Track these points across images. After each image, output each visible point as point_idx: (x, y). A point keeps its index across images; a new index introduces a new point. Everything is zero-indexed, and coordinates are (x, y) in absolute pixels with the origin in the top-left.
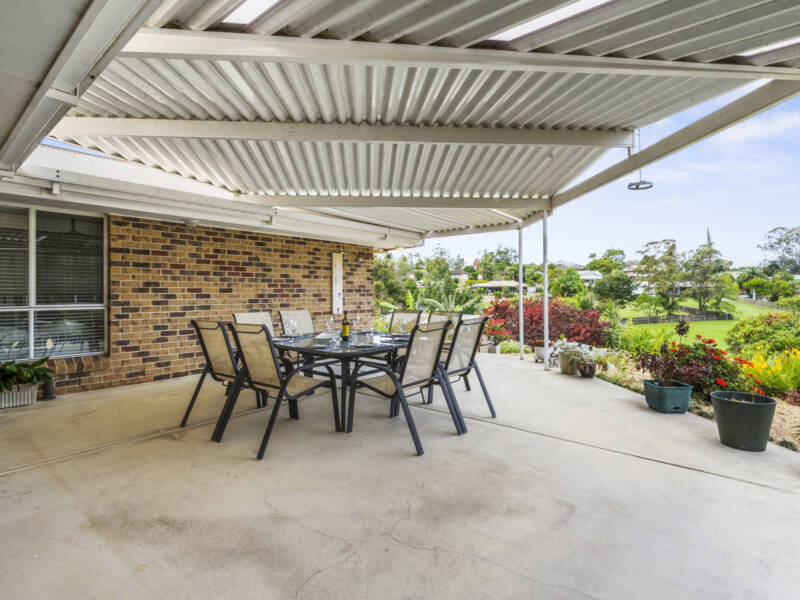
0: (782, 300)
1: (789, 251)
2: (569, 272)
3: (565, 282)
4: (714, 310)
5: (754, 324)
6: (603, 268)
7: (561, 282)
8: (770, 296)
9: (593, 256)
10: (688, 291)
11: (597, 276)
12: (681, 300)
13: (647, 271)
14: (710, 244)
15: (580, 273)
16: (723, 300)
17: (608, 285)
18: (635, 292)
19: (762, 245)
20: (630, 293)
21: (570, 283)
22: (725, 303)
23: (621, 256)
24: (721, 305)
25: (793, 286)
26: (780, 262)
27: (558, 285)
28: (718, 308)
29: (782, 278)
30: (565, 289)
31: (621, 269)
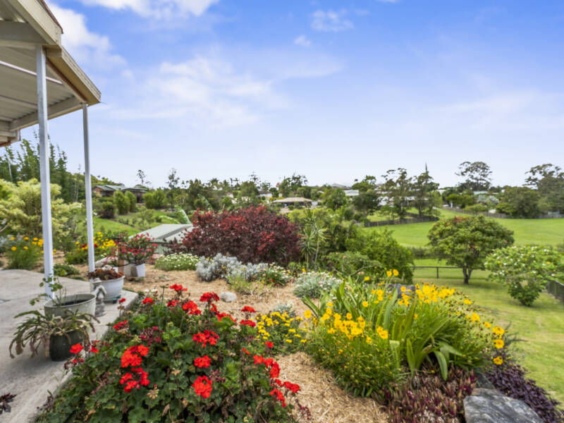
0: (467, 207)
1: (471, 177)
2: (339, 191)
3: (335, 198)
4: (428, 215)
5: (446, 225)
6: (361, 188)
7: (333, 197)
8: (460, 205)
9: (356, 180)
10: (412, 203)
11: (356, 193)
12: (408, 209)
13: (387, 190)
14: (427, 172)
15: (347, 191)
16: (433, 208)
17: (363, 200)
18: (380, 204)
19: (457, 173)
20: (377, 204)
21: (338, 198)
22: (435, 210)
23: (373, 180)
24: (432, 211)
25: (473, 198)
26: (466, 184)
27: (331, 200)
28: (430, 214)
29: (467, 194)
30: (335, 203)
31: (373, 189)
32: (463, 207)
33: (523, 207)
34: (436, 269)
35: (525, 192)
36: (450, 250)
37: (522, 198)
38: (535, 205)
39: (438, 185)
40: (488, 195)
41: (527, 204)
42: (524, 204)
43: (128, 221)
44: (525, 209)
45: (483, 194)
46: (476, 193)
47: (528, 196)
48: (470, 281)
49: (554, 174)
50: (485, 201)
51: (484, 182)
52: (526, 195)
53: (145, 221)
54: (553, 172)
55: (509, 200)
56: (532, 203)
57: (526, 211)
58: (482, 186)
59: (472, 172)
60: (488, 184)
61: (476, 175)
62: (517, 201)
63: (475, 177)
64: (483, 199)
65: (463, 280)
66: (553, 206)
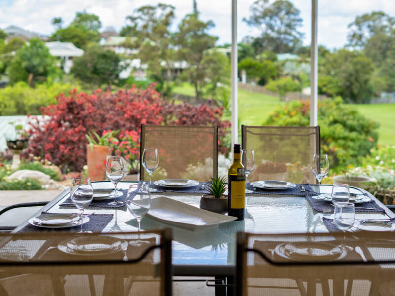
0: (271, 84)
1: (271, 27)
2: (34, 44)
3: (29, 59)
4: (210, 97)
5: (289, 114)
6: (76, 40)
7: (23, 57)
8: (258, 79)
9: (57, 21)
10: (185, 74)
11: (69, 50)
12: (177, 85)
13: (137, 46)
14: (196, 14)
15: (49, 45)
16: (219, 85)
17: (89, 65)
18: (124, 75)
19: (248, 18)
20: (117, 76)
21: (36, 61)
22: (221, 88)
23: (95, 23)
24: (217, 91)
25: (278, 68)
26: (263, 40)
27: (19, 63)
28: (214, 94)
29: (268, 59)
30: (28, 70)
31: (98, 41)
32: (262, 83)
33: (351, 84)
35: (355, 60)
37: (350, 68)
38: (366, 82)
39: (217, 39)
40: (300, 62)
41: (357, 80)
42: (353, 79)
44: (353, 87)
45: (292, 61)
46: (282, 57)
47: (359, 67)
49: (387, 29)
50: (296, 73)
51: (291, 38)
52: (355, 64)
54: (386, 26)
55: (333, 73)
56: (363, 77)
57: (355, 91)
58: (286, 46)
59: (271, 18)
60: (296, 41)
61: (277, 24)
62: (344, 75)
63: (276, 28)
64: (292, 69)
66: (389, 82)
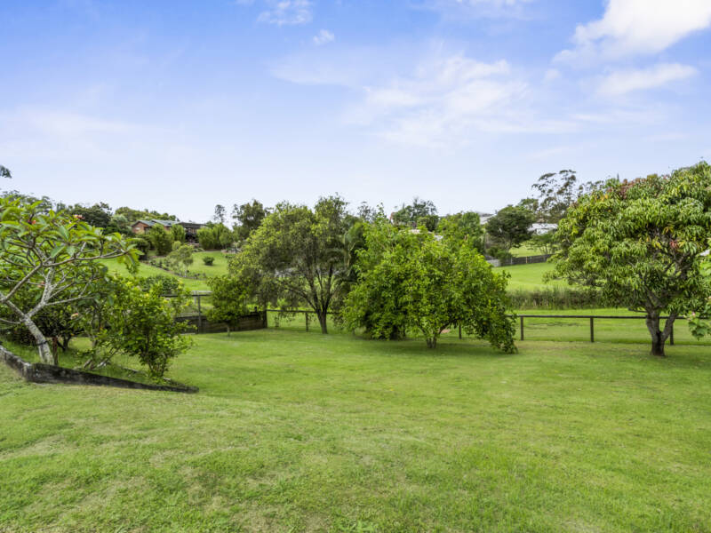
34: (588, 322)
36: (599, 258)
43: (161, 263)
48: (667, 349)
53: (181, 263)
65: (649, 348)
